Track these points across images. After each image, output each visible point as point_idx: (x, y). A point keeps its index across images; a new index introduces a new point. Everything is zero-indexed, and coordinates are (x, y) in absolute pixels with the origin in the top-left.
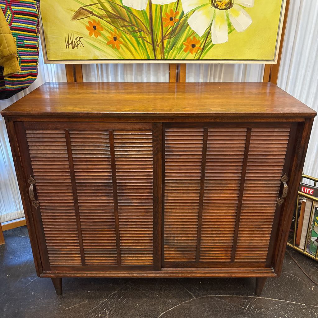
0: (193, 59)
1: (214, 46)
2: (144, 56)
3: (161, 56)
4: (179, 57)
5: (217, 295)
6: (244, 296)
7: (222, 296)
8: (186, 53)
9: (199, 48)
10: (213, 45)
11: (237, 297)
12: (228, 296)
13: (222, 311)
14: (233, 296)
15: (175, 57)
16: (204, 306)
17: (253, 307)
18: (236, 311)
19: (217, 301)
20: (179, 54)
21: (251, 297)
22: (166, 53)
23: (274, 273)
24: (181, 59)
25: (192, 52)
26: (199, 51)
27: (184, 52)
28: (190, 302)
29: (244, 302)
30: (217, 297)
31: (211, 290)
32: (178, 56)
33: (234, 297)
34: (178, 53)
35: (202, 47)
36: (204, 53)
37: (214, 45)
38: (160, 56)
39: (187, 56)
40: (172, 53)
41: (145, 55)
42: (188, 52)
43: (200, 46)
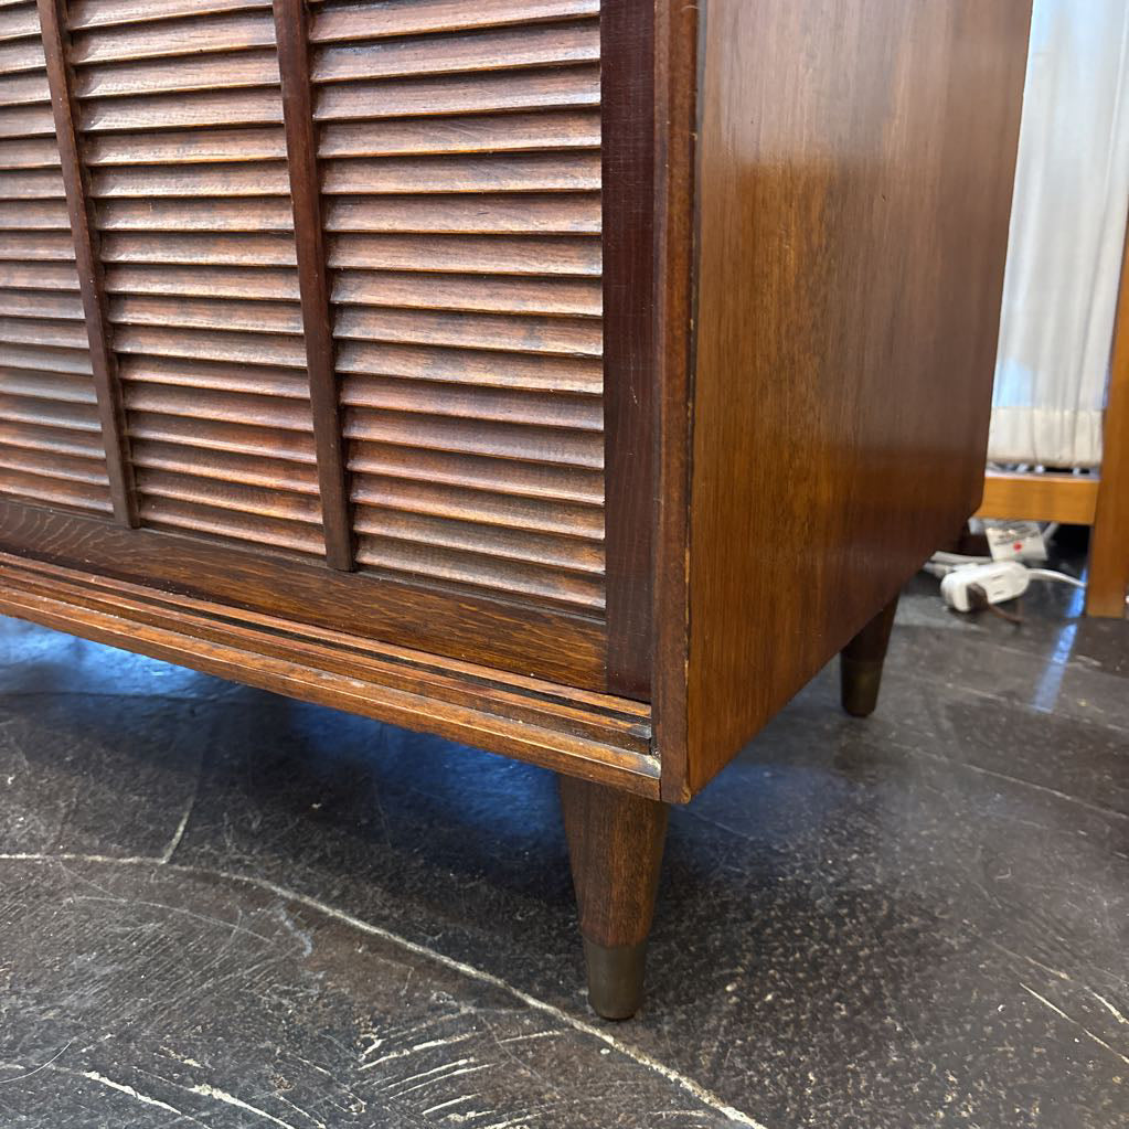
5: (306, 900)
6: (486, 977)
7: (338, 914)
11: (432, 962)
12: (375, 930)
13: (209, 992)
14: (410, 946)
16: (146, 918)
17: (456, 1068)
18: (296, 1037)
19: (268, 927)
21: (532, 1002)
28: (103, 868)
29: (435, 1009)
30: (292, 907)
31: (320, 860)
33: (411, 952)
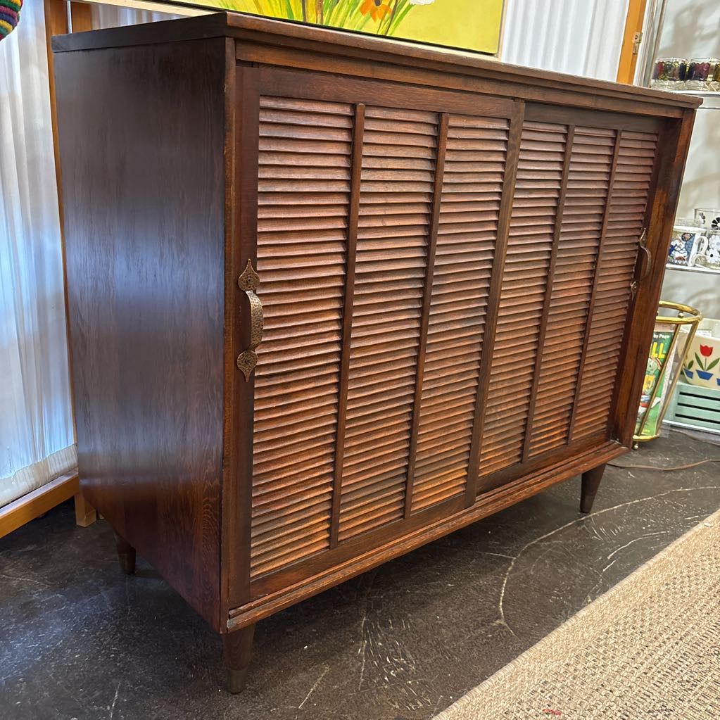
0: (376, 33)
1: (412, 8)
2: (281, 10)
3: (317, 14)
4: (351, 24)
5: (538, 539)
6: (573, 522)
7: (545, 536)
8: (363, 17)
9: (387, 8)
10: (410, 6)
11: (566, 527)
12: (553, 532)
14: (560, 529)
15: (343, 23)
16: (544, 562)
17: (603, 530)
19: (549, 546)
20: (350, 16)
21: (582, 519)
22: (327, 9)
23: (621, 446)
24: (355, 29)
25: (373, 16)
26: (387, 15)
27: (360, 13)
28: (516, 568)
29: (584, 529)
31: (519, 535)
32: (348, 20)
34: (349, 14)
35: (392, 7)
36: (395, 21)
37: (412, 5)
38: (314, 15)
39: (366, 25)
40: (339, 11)
41: (284, 9)
42: (368, 14)
43: (389, 5)
